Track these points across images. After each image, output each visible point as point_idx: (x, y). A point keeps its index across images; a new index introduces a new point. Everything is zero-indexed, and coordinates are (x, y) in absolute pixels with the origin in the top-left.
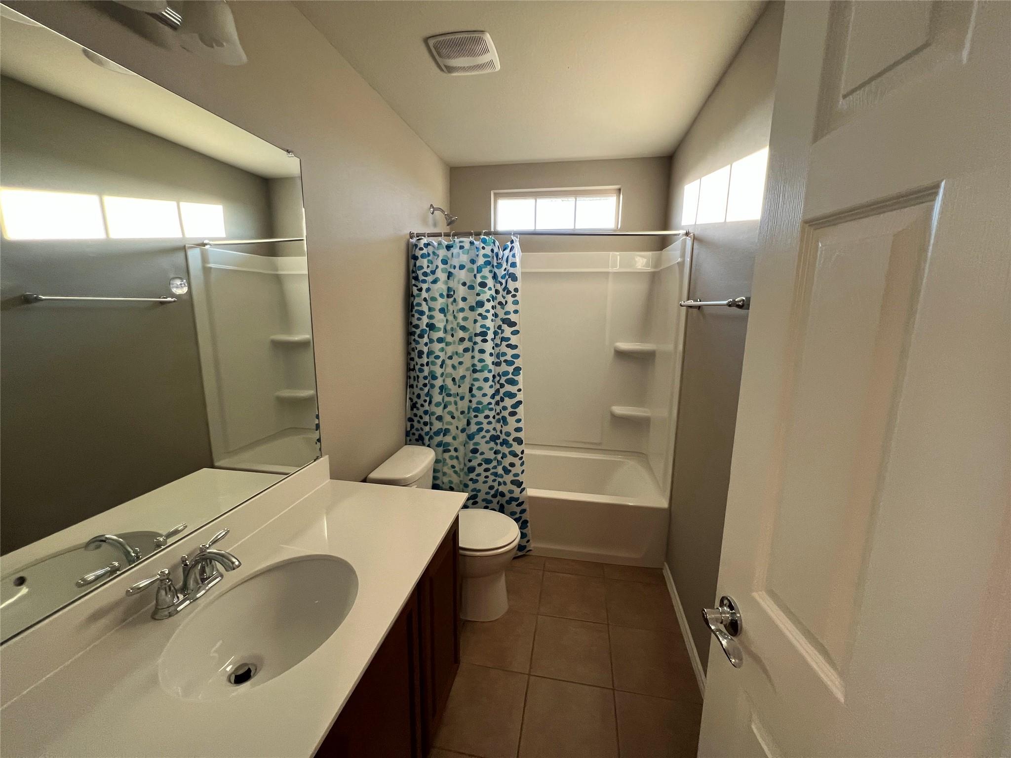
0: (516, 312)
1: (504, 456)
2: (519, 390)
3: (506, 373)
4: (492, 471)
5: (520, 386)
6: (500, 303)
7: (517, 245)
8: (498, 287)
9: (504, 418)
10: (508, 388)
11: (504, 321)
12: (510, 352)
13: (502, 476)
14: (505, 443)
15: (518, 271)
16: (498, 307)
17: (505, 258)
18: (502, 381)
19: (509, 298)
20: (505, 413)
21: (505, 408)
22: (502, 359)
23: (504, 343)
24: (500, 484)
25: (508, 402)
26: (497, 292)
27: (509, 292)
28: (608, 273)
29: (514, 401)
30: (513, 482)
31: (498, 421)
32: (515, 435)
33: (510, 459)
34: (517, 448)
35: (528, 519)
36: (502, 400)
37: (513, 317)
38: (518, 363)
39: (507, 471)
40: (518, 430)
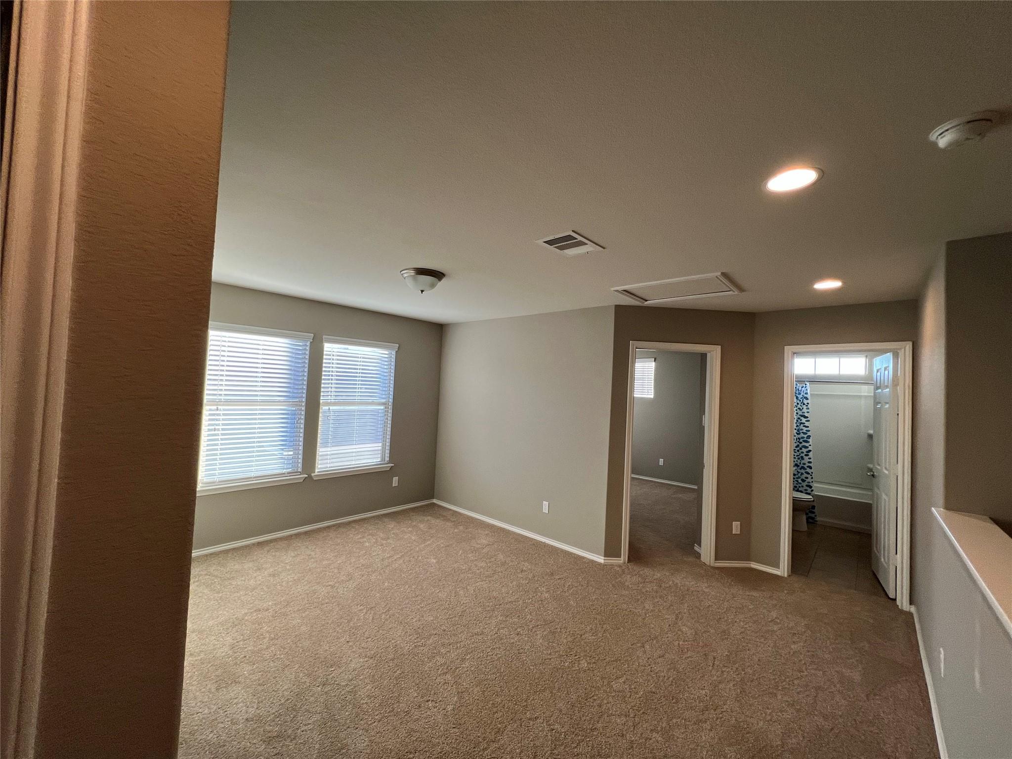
0: (808, 412)
1: (802, 474)
2: (810, 445)
3: (803, 438)
4: (796, 479)
6: (799, 408)
7: (808, 385)
8: (798, 402)
9: (802, 458)
10: (804, 444)
11: (802, 416)
12: (805, 429)
13: (800, 483)
14: (803, 468)
15: (809, 396)
16: (798, 410)
17: (802, 391)
18: (801, 441)
19: (805, 407)
20: (803, 455)
21: (802, 453)
22: (801, 431)
23: (802, 425)
24: (800, 487)
25: (804, 450)
26: (798, 404)
27: (804, 404)
29: (807, 450)
30: (807, 486)
31: (799, 459)
32: (808, 464)
33: (805, 475)
34: (808, 470)
35: (815, 505)
36: (801, 449)
37: (806, 415)
38: (809, 434)
39: (803, 481)
40: (810, 462)
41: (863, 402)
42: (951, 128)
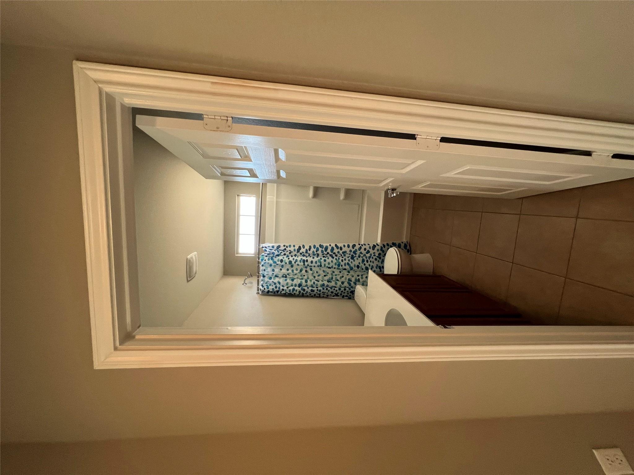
0: (294, 246)
1: (361, 253)
2: (330, 245)
3: (322, 251)
4: (368, 259)
5: (328, 245)
6: (290, 253)
7: (264, 245)
8: (282, 254)
9: (343, 253)
10: (329, 250)
11: (298, 251)
12: (312, 249)
13: (371, 254)
14: (355, 252)
15: (276, 245)
16: (292, 254)
17: (270, 251)
18: (326, 253)
19: (288, 249)
20: (341, 252)
21: (338, 252)
22: (316, 253)
23: (308, 252)
24: (375, 255)
25: (336, 251)
26: (285, 254)
27: (285, 249)
28: (276, 201)
29: (335, 248)
30: (373, 249)
31: (345, 255)
32: (351, 248)
33: (362, 250)
34: (357, 247)
35: (392, 242)
36: (334, 253)
37: (297, 248)
38: (317, 246)
39: (368, 252)
40: (349, 246)
41: (282, 200)
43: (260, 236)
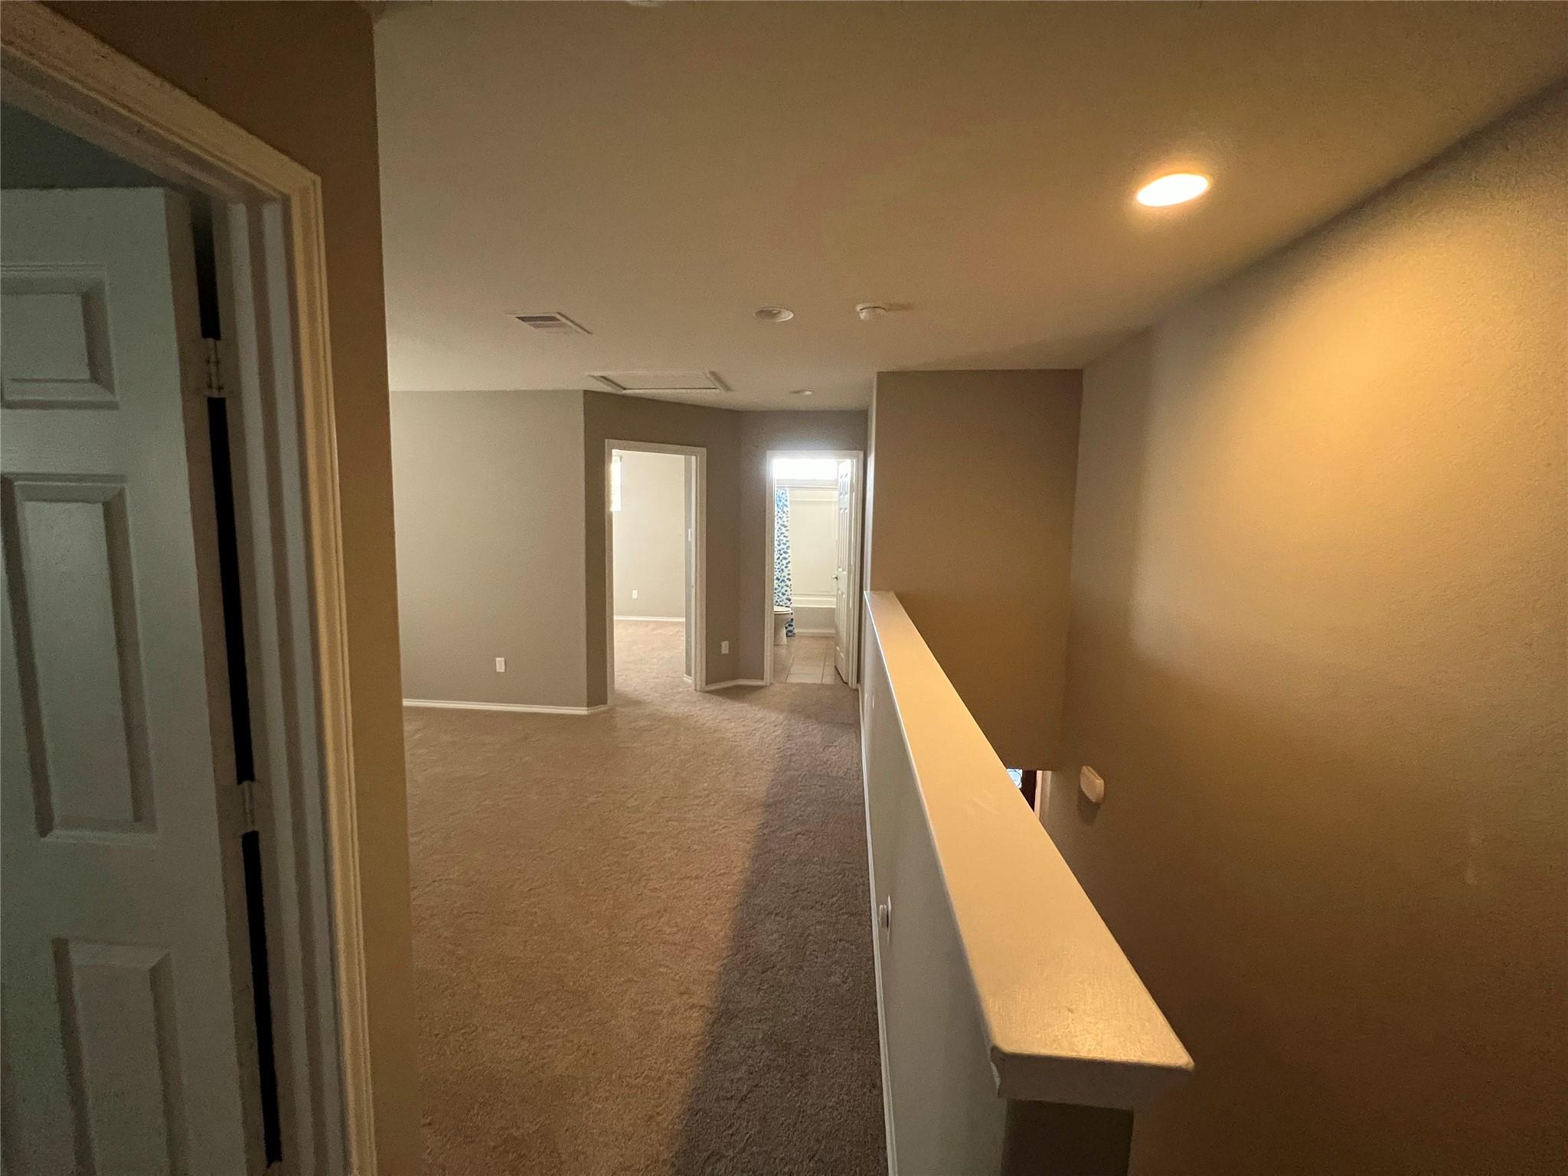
0: (787, 521)
1: (782, 587)
3: (783, 549)
4: (777, 594)
5: (790, 554)
7: (788, 492)
8: (779, 510)
9: (782, 569)
10: (784, 555)
11: (782, 525)
12: (785, 539)
13: (781, 597)
14: (783, 581)
15: (788, 503)
16: (779, 519)
17: (782, 498)
18: (781, 552)
19: (785, 515)
20: (783, 567)
21: (783, 565)
22: (781, 542)
23: (782, 535)
24: (780, 601)
25: (784, 562)
27: (784, 512)
28: (831, 502)
29: (787, 561)
30: (786, 599)
31: (779, 571)
32: (787, 577)
33: (786, 588)
34: (788, 583)
35: (794, 618)
37: (786, 523)
38: (788, 544)
39: (783, 594)
40: (789, 574)
42: (866, 308)
43: (796, 486)
